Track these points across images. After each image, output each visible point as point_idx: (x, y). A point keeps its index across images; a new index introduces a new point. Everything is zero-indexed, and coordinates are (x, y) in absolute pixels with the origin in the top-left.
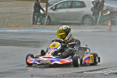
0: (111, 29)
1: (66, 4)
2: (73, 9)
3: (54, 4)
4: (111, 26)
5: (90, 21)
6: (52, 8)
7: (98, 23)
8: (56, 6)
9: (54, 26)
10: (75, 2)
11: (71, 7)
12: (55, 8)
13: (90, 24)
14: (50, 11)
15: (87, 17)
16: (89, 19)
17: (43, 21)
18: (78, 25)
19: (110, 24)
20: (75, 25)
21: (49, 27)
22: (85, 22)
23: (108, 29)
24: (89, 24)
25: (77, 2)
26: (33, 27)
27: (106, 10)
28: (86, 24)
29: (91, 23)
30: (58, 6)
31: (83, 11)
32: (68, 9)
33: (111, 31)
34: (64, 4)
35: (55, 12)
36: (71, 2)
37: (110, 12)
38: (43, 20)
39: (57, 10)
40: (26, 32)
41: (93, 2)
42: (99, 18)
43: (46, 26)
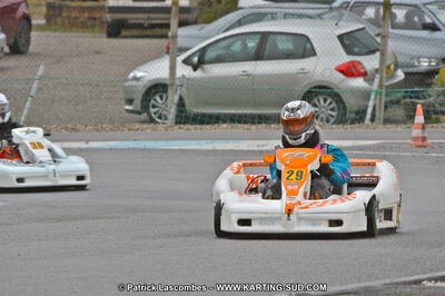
0: (424, 139)
1: (237, 47)
2: (268, 62)
3: (197, 44)
4: (423, 128)
5: (332, 110)
6: (186, 62)
7: (368, 116)
8: (203, 51)
9: (208, 127)
10: (272, 37)
11: (258, 56)
12: (199, 60)
13: (332, 120)
14: (184, 71)
15: (322, 93)
16: (328, 102)
17: (152, 110)
19: (419, 119)
21: (188, 129)
23: (415, 139)
24: (328, 121)
25: (279, 37)
26: (130, 130)
27: (392, 67)
29: (334, 114)
30: (210, 54)
31: (303, 72)
32: (248, 63)
33: (425, 146)
34: (231, 45)
35: (199, 73)
36: (259, 37)
38: (154, 106)
39: (206, 66)
40: (111, 149)
41: (340, 37)
42: (373, 97)
43: (176, 127)
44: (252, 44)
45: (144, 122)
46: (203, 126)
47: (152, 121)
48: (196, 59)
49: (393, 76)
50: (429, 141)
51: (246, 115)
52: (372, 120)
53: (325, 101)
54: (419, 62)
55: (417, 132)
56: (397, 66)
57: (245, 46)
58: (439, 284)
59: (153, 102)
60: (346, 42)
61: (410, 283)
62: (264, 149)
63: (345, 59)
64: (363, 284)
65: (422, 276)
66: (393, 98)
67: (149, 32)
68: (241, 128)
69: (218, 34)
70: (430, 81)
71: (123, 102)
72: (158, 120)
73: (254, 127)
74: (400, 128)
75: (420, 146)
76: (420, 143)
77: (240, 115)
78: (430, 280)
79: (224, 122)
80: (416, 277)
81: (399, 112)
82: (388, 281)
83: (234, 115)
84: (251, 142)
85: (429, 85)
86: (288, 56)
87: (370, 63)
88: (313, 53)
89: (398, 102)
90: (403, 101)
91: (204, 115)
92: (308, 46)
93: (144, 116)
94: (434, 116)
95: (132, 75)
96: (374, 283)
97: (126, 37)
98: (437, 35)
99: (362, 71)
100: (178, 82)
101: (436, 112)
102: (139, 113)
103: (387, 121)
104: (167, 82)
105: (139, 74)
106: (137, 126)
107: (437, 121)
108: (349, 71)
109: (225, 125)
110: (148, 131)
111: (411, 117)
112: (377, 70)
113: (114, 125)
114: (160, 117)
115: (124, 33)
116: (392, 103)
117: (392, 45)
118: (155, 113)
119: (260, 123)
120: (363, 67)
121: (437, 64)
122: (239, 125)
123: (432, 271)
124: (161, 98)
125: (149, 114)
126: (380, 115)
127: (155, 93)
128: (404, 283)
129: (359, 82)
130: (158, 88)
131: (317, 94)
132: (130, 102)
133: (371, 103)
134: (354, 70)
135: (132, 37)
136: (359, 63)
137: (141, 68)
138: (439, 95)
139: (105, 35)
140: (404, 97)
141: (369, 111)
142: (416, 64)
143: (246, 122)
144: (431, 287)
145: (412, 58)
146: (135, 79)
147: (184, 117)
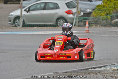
0: (88, 31)
1: (38, 6)
3: (27, 6)
4: (88, 28)
6: (25, 10)
8: (29, 8)
9: (31, 28)
10: (48, 4)
11: (44, 9)
14: (24, 13)
15: (61, 19)
16: (63, 21)
17: (16, 23)
18: (54, 27)
19: (87, 25)
20: (51, 27)
21: (26, 29)
22: (59, 24)
23: (86, 31)
25: (50, 4)
26: (10, 29)
27: (80, 11)
28: (60, 25)
30: (31, 8)
31: (56, 13)
32: (42, 11)
33: (89, 33)
34: (37, 6)
35: (28, 14)
36: (44, 4)
37: (84, 13)
38: (16, 22)
39: (30, 12)
40: (5, 34)
41: (66, 4)
42: (75, 19)
43: (22, 28)
44: (43, 6)
45: (14, 27)
46: (29, 28)
47: (16, 26)
48: (27, 10)
49: (80, 14)
50: (90, 31)
51: (41, 25)
52: (75, 26)
53: (62, 21)
54: (87, 10)
55: (86, 29)
56: (81, 11)
57: (41, 6)
58: (93, 69)
59: (16, 21)
60: (68, 5)
61: (85, 69)
62: (46, 34)
63: (67, 9)
64: (72, 70)
65: (88, 68)
66: (80, 20)
67: (15, 2)
68: (40, 28)
69: (33, 3)
70: (90, 15)
71: (8, 21)
72: (18, 26)
73: (43, 28)
74: (82, 28)
75: (88, 33)
76: (87, 32)
77: (39, 25)
78: (90, 68)
79: (35, 26)
80: (87, 68)
81: (82, 24)
82: (79, 69)
83: (38, 25)
84: (42, 32)
85: (90, 16)
86: (52, 9)
87: (74, 10)
88: (59, 8)
89: (81, 21)
90: (83, 21)
91: (30, 25)
92: (58, 6)
93: (14, 25)
94: (91, 25)
95: (10, 14)
96: (76, 70)
97: (9, 4)
98: (92, 3)
99: (72, 13)
100: (23, 16)
101: (91, 24)
102: (12, 24)
103: (79, 26)
104: (20, 16)
105: (12, 14)
106: (12, 28)
107: (92, 26)
108: (68, 13)
109: (35, 27)
110: (15, 29)
111: (85, 25)
112: (76, 13)
113: (6, 27)
114: (18, 25)
115: (8, 3)
116: (80, 21)
117: (80, 6)
118: (17, 24)
119: (45, 27)
120: (72, 12)
121: (92, 11)
122: (39, 27)
123: (91, 66)
124: (18, 20)
125: (15, 24)
126: (77, 24)
127: (17, 19)
128: (83, 69)
129: (71, 16)
130: (18, 18)
131: (60, 19)
132: (10, 21)
133: (74, 21)
134: (70, 12)
135: (10, 4)
136: (71, 10)
137: (13, 12)
138: (92, 19)
139: (3, 3)
140: (83, 20)
141: (74, 23)
142: (86, 10)
143: (41, 27)
144: (90, 70)
145: (85, 9)
146: (11, 15)
147: (24, 25)
